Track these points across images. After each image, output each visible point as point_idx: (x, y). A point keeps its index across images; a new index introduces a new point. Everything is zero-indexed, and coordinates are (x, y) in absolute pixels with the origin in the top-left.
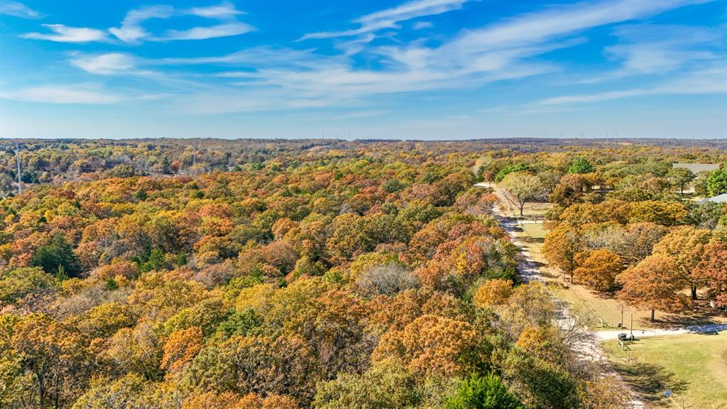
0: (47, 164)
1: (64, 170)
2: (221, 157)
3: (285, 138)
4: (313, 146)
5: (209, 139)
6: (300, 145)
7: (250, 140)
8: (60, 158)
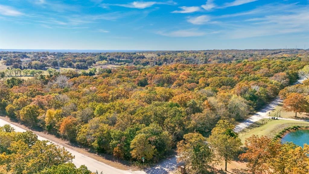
0: (168, 60)
1: (172, 62)
2: (230, 58)
3: (268, 49)
4: (281, 52)
5: (232, 50)
6: (273, 52)
7: (250, 50)
8: (171, 58)
